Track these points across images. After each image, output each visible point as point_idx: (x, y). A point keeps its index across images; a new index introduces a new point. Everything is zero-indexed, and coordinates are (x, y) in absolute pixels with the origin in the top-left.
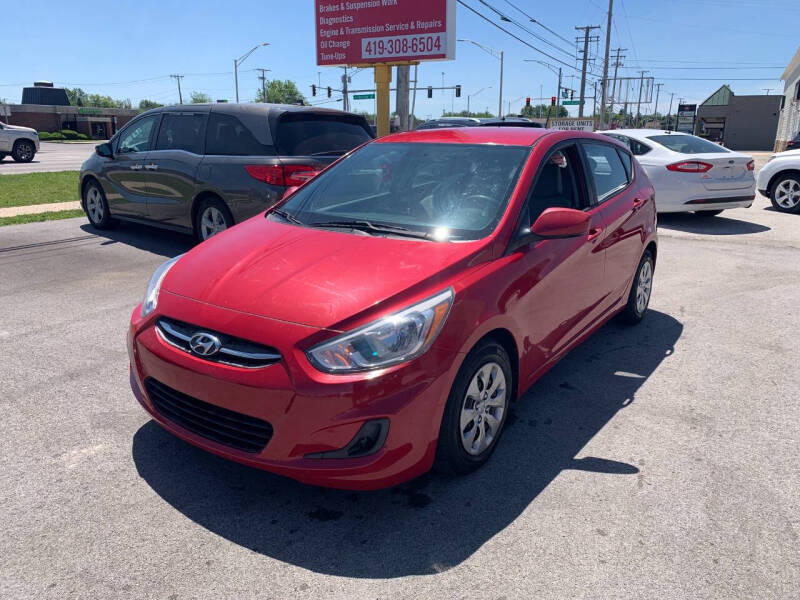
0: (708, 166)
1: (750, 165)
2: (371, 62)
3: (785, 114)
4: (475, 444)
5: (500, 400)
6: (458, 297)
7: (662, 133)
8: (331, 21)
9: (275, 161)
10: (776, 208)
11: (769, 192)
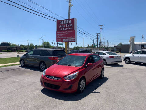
0: (114, 57)
1: (120, 57)
2: (64, 42)
3: (130, 47)
4: (82, 89)
5: (84, 85)
6: (79, 73)
7: (107, 52)
8: (58, 36)
9: (53, 57)
10: (126, 63)
11: (125, 61)
